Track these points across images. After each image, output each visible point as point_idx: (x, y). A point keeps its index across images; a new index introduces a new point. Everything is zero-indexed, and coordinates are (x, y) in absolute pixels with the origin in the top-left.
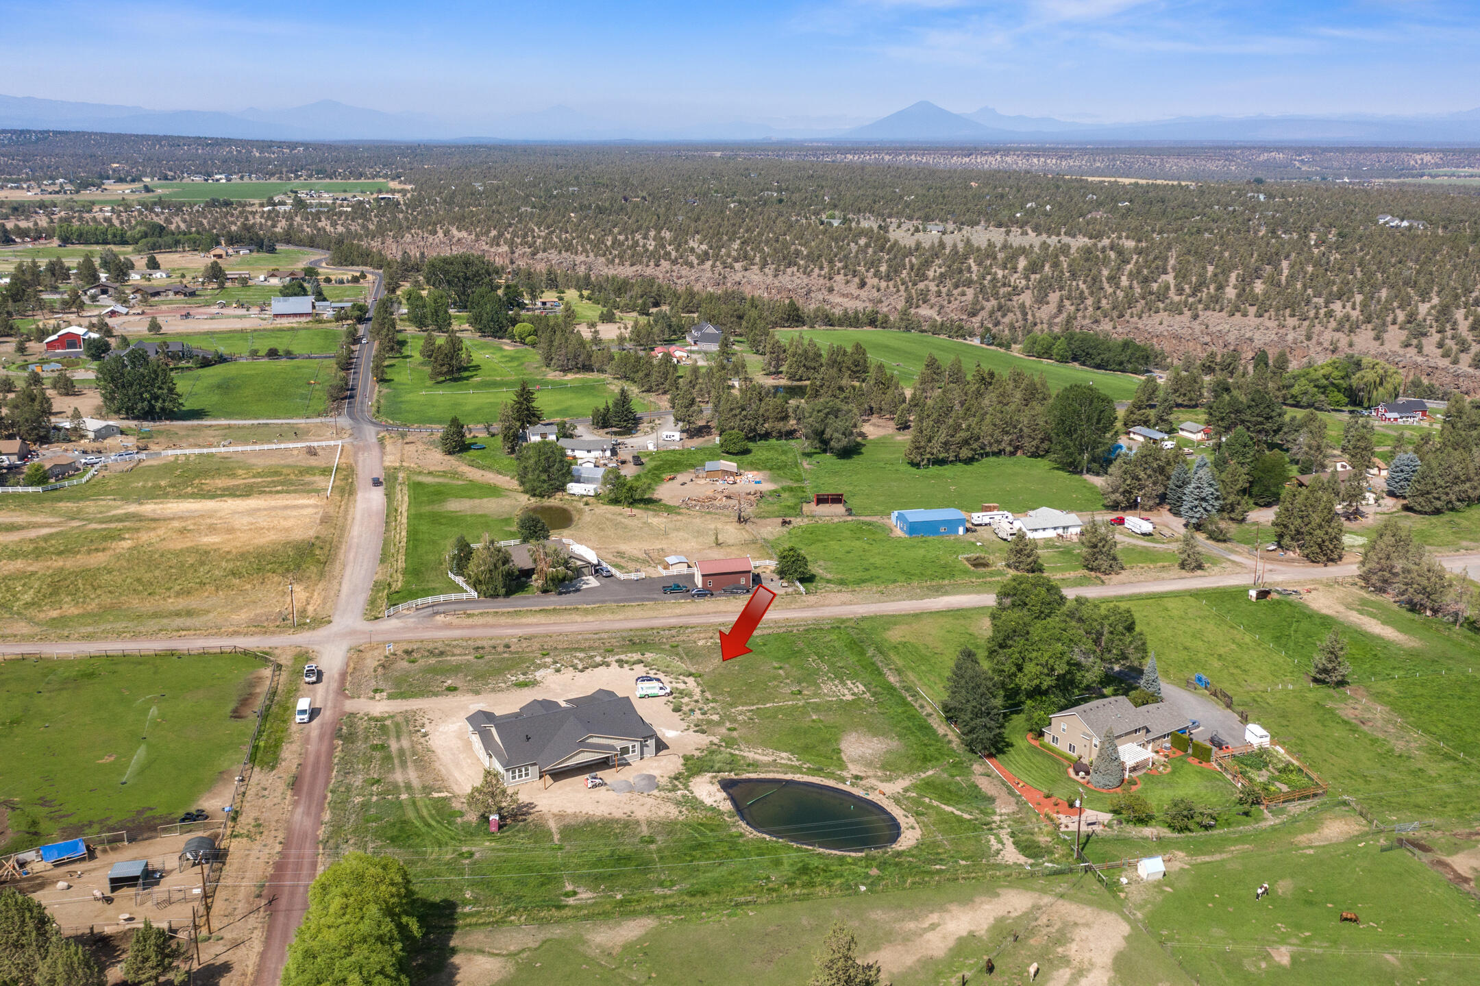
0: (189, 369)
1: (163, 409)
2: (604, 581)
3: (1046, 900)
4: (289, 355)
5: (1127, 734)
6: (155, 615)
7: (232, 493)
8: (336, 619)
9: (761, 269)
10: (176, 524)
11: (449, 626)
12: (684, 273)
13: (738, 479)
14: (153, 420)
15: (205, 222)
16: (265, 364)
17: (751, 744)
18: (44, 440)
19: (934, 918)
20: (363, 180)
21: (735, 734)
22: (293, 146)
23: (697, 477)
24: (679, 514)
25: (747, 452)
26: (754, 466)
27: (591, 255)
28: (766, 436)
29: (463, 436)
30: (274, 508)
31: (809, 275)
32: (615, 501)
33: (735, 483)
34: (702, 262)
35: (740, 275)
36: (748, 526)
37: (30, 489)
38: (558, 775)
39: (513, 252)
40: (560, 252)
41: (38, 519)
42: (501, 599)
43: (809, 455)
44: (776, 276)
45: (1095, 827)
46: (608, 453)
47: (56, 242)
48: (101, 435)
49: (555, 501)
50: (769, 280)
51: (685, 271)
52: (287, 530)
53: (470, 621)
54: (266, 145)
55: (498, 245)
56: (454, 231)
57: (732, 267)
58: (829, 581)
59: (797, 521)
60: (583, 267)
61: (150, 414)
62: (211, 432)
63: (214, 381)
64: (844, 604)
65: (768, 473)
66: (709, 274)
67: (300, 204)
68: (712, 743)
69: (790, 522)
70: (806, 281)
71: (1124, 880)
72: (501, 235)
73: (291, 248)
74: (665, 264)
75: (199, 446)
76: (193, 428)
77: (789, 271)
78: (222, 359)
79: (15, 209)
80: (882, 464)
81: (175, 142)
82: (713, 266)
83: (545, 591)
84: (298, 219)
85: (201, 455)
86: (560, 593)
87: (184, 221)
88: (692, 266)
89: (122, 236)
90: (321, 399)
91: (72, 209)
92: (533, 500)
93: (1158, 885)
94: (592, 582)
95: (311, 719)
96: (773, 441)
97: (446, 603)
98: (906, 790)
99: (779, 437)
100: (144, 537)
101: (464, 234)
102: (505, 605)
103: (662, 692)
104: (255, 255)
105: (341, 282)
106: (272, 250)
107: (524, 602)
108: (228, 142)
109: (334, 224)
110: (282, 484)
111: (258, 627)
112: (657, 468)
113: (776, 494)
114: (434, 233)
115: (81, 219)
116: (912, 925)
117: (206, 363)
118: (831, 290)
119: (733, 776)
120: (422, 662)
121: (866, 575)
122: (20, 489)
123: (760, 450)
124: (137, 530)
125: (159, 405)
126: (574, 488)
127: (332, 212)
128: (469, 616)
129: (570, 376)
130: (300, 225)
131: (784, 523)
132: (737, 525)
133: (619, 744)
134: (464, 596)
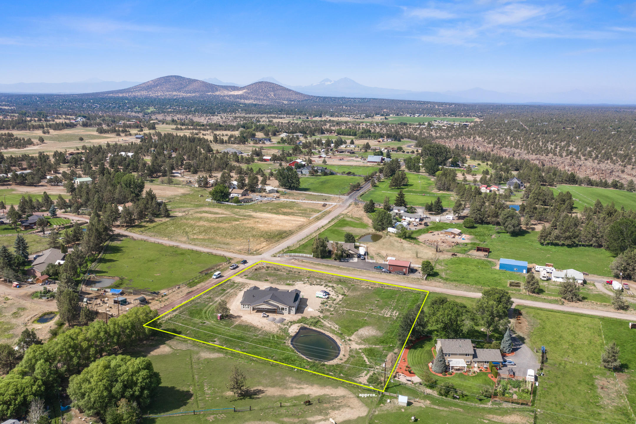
0: (320, 176)
1: (294, 186)
2: (360, 260)
3: (352, 396)
4: (354, 174)
5: (460, 354)
6: (219, 243)
7: (284, 214)
8: (263, 254)
9: (593, 160)
10: (257, 220)
11: (293, 263)
12: (557, 159)
13: (457, 236)
14: (292, 190)
15: (393, 130)
16: (345, 176)
17: (331, 319)
18: (253, 191)
19: (305, 386)
20: (468, 118)
21: (331, 316)
22: (451, 104)
23: (441, 233)
24: (418, 245)
25: (473, 227)
26: (470, 234)
27: (523, 150)
28: (488, 223)
29: (374, 207)
30: (291, 220)
31: (615, 164)
32: (399, 237)
33: (454, 237)
34: (567, 155)
35: (582, 162)
36: (438, 254)
37: (234, 204)
38: (259, 311)
39: (494, 147)
40: (511, 148)
41: (225, 212)
42: (319, 259)
43: (499, 233)
44: (598, 164)
45: (409, 383)
46: (418, 220)
47: (336, 134)
48: (271, 192)
49: (380, 233)
50: (595, 165)
51: (558, 159)
52: (285, 227)
53: (300, 263)
54: (441, 104)
55: (490, 144)
56: (477, 138)
57: (580, 158)
58: (441, 278)
59: (460, 255)
60: (518, 154)
61: (290, 188)
62: (303, 195)
63: (321, 180)
64: (435, 286)
65: (473, 236)
66: (569, 161)
67: (430, 125)
68: (319, 316)
69: (456, 255)
70: (612, 167)
71: (389, 401)
72: (493, 140)
73: (410, 140)
74: (551, 155)
75: (295, 199)
76: (300, 194)
77: (606, 162)
78: (332, 174)
79: (337, 123)
80: (527, 241)
81: (410, 102)
82: (572, 157)
83: (335, 260)
84: (425, 131)
85: (292, 202)
86: (341, 261)
87: (386, 129)
88: (561, 156)
89: (355, 133)
90: (348, 189)
91: (354, 124)
92: (374, 231)
93: (400, 408)
94: (356, 260)
95: (217, 278)
96: (491, 226)
97: (302, 257)
98: (360, 349)
99: (494, 225)
100: (245, 222)
101: (480, 139)
102: (319, 261)
103: (324, 297)
104: (393, 142)
105: (408, 153)
106: (399, 141)
107: (326, 261)
108: (428, 103)
109: (436, 133)
110: (302, 213)
111: (240, 252)
112: (431, 228)
113: (466, 244)
114: (470, 138)
115: (356, 127)
116: (294, 385)
117: (326, 174)
118: (623, 172)
119: (308, 327)
120: (268, 271)
121: (459, 279)
122: (231, 204)
123: (480, 228)
124: (245, 219)
125: (292, 185)
126: (390, 229)
127: (439, 128)
128: (303, 262)
129: (441, 192)
130: (424, 133)
131: (454, 255)
132: (435, 252)
133: (281, 306)
134: (308, 256)
